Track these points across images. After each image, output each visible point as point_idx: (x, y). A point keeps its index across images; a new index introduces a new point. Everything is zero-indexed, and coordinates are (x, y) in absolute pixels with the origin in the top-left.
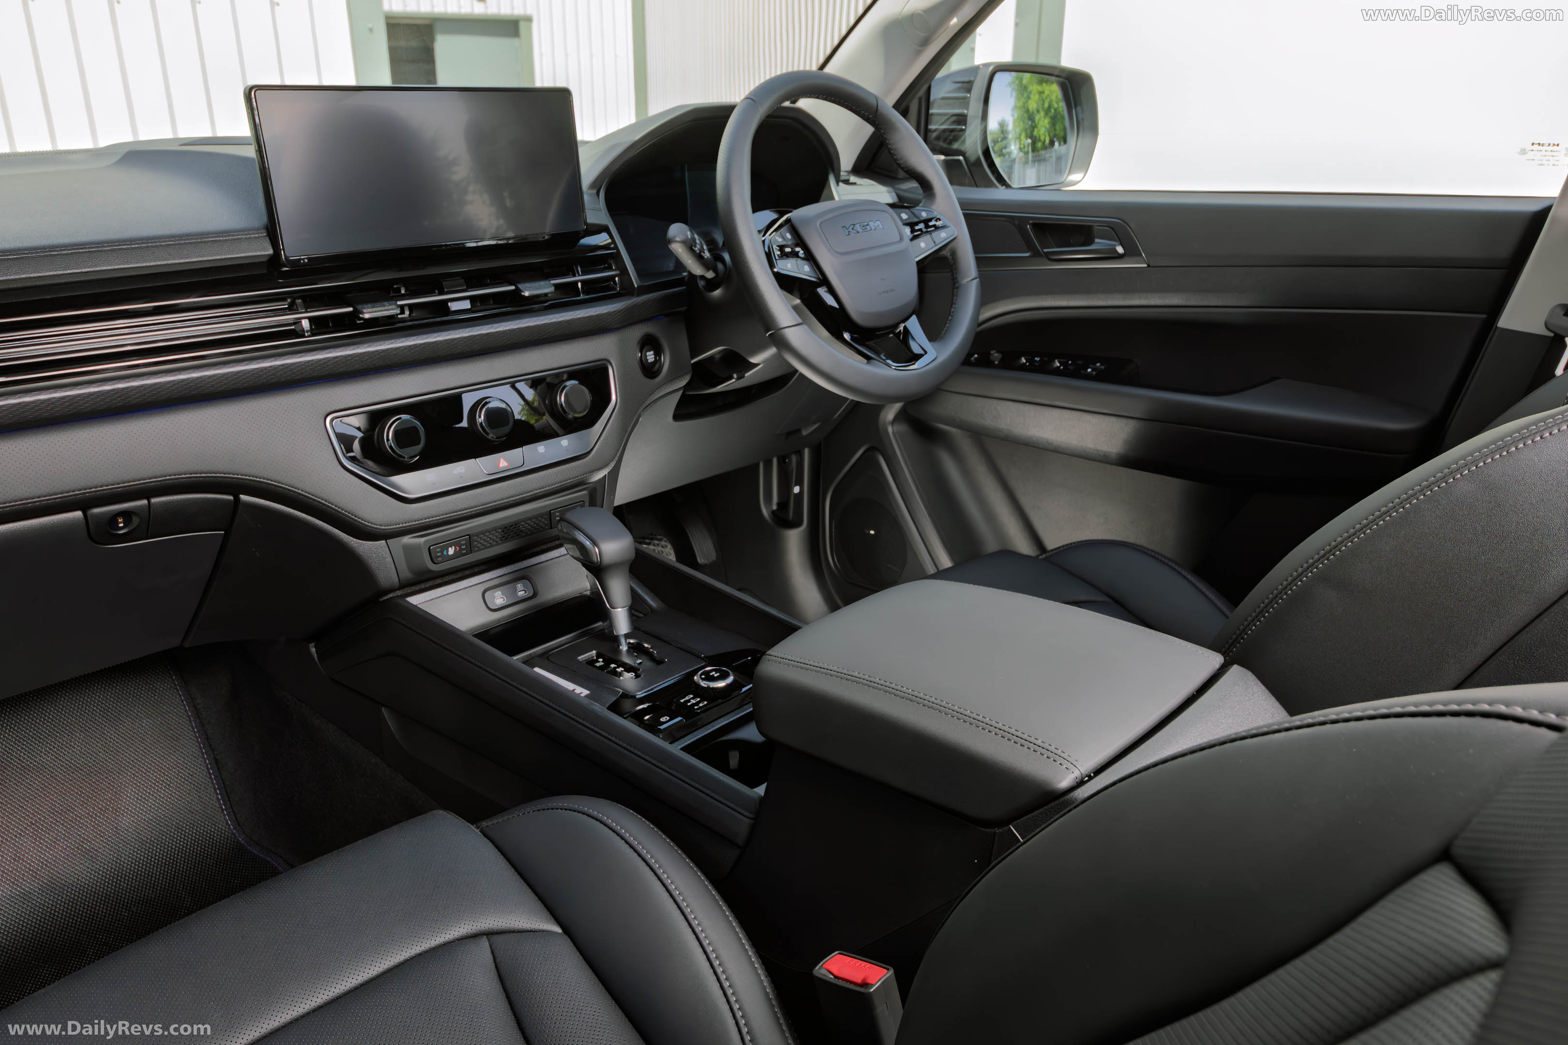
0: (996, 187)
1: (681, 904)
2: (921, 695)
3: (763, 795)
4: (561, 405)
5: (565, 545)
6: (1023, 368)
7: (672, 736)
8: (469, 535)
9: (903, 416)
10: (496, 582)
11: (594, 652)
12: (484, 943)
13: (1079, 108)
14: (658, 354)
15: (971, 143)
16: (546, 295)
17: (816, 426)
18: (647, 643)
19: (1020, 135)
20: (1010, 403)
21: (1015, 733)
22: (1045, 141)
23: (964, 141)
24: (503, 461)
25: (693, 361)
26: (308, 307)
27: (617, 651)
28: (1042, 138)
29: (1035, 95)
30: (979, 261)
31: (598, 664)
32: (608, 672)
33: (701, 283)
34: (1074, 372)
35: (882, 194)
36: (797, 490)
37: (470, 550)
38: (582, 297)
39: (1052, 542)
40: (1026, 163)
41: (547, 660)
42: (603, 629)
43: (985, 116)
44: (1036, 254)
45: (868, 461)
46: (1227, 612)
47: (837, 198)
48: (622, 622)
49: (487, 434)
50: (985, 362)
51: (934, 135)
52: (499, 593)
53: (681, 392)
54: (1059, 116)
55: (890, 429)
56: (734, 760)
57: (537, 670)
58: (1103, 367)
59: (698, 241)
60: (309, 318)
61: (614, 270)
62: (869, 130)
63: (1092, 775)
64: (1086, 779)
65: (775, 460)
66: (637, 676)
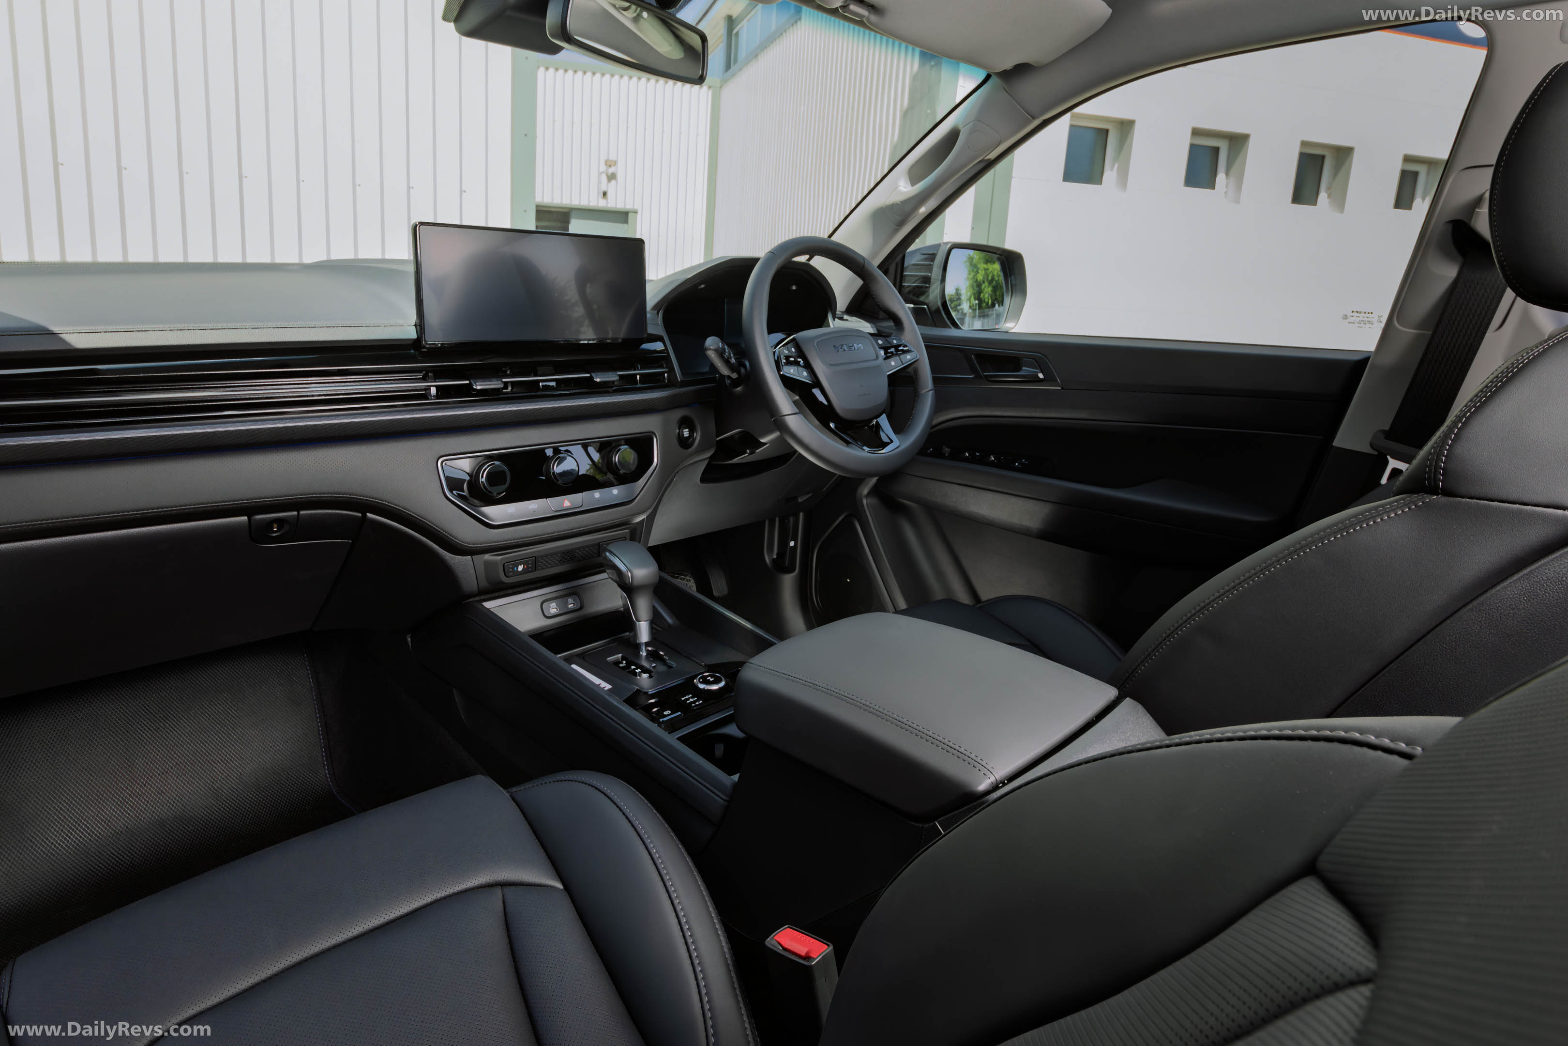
0: (950, 328)
1: (661, 871)
2: (868, 703)
3: (737, 780)
4: (615, 463)
5: (608, 571)
6: (966, 460)
7: (671, 727)
8: (535, 557)
9: (874, 492)
10: (553, 595)
11: (620, 655)
12: (498, 892)
13: (1013, 277)
14: (691, 432)
15: (933, 295)
16: (613, 382)
17: (808, 496)
18: (662, 651)
19: (971, 297)
20: (956, 486)
21: (943, 740)
22: (988, 302)
23: (928, 296)
24: (567, 502)
25: (718, 439)
26: (435, 378)
27: (638, 655)
28: (986, 300)
29: (982, 270)
30: (935, 380)
31: (621, 665)
32: (629, 672)
33: (728, 382)
34: (1004, 464)
35: (867, 327)
36: (792, 544)
37: (535, 568)
38: (639, 385)
39: (986, 594)
40: (974, 317)
41: (584, 660)
42: (629, 638)
43: (943, 279)
44: (978, 377)
45: (847, 526)
46: (1120, 656)
47: (832, 326)
48: (644, 633)
49: (558, 480)
50: (938, 454)
51: (907, 290)
52: (554, 604)
53: (707, 461)
54: (999, 286)
55: (865, 501)
56: (719, 750)
57: (574, 666)
58: (1027, 463)
59: (727, 351)
60: (437, 387)
61: (664, 368)
62: (859, 282)
63: (1006, 781)
64: (1001, 785)
65: (777, 519)
66: (650, 677)
